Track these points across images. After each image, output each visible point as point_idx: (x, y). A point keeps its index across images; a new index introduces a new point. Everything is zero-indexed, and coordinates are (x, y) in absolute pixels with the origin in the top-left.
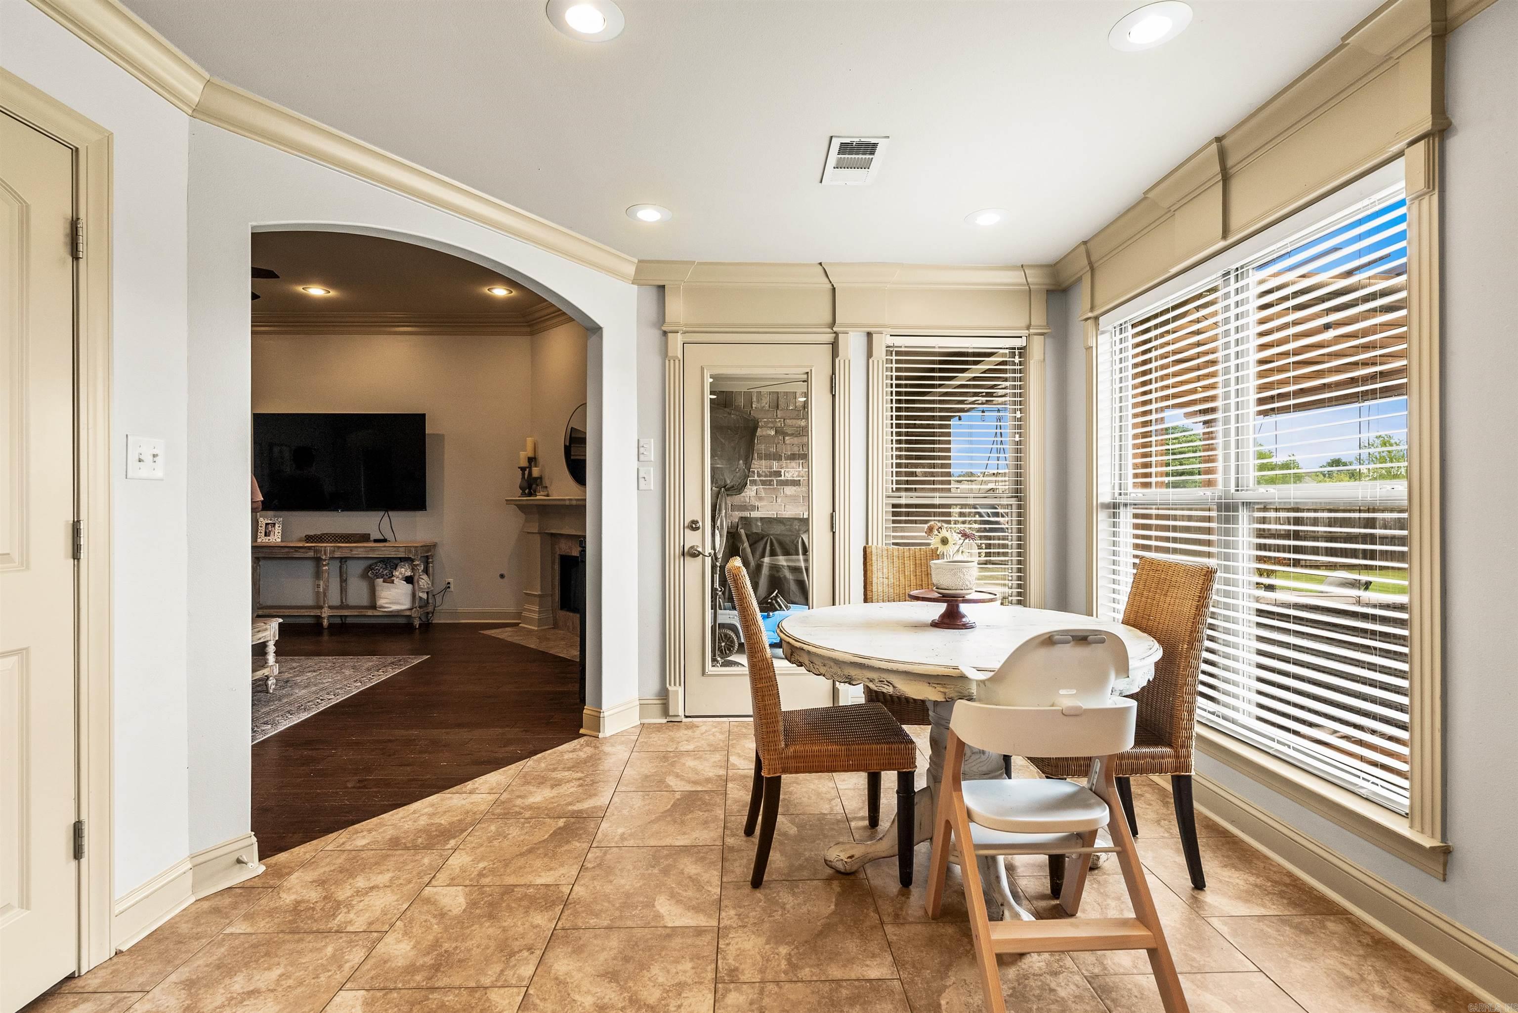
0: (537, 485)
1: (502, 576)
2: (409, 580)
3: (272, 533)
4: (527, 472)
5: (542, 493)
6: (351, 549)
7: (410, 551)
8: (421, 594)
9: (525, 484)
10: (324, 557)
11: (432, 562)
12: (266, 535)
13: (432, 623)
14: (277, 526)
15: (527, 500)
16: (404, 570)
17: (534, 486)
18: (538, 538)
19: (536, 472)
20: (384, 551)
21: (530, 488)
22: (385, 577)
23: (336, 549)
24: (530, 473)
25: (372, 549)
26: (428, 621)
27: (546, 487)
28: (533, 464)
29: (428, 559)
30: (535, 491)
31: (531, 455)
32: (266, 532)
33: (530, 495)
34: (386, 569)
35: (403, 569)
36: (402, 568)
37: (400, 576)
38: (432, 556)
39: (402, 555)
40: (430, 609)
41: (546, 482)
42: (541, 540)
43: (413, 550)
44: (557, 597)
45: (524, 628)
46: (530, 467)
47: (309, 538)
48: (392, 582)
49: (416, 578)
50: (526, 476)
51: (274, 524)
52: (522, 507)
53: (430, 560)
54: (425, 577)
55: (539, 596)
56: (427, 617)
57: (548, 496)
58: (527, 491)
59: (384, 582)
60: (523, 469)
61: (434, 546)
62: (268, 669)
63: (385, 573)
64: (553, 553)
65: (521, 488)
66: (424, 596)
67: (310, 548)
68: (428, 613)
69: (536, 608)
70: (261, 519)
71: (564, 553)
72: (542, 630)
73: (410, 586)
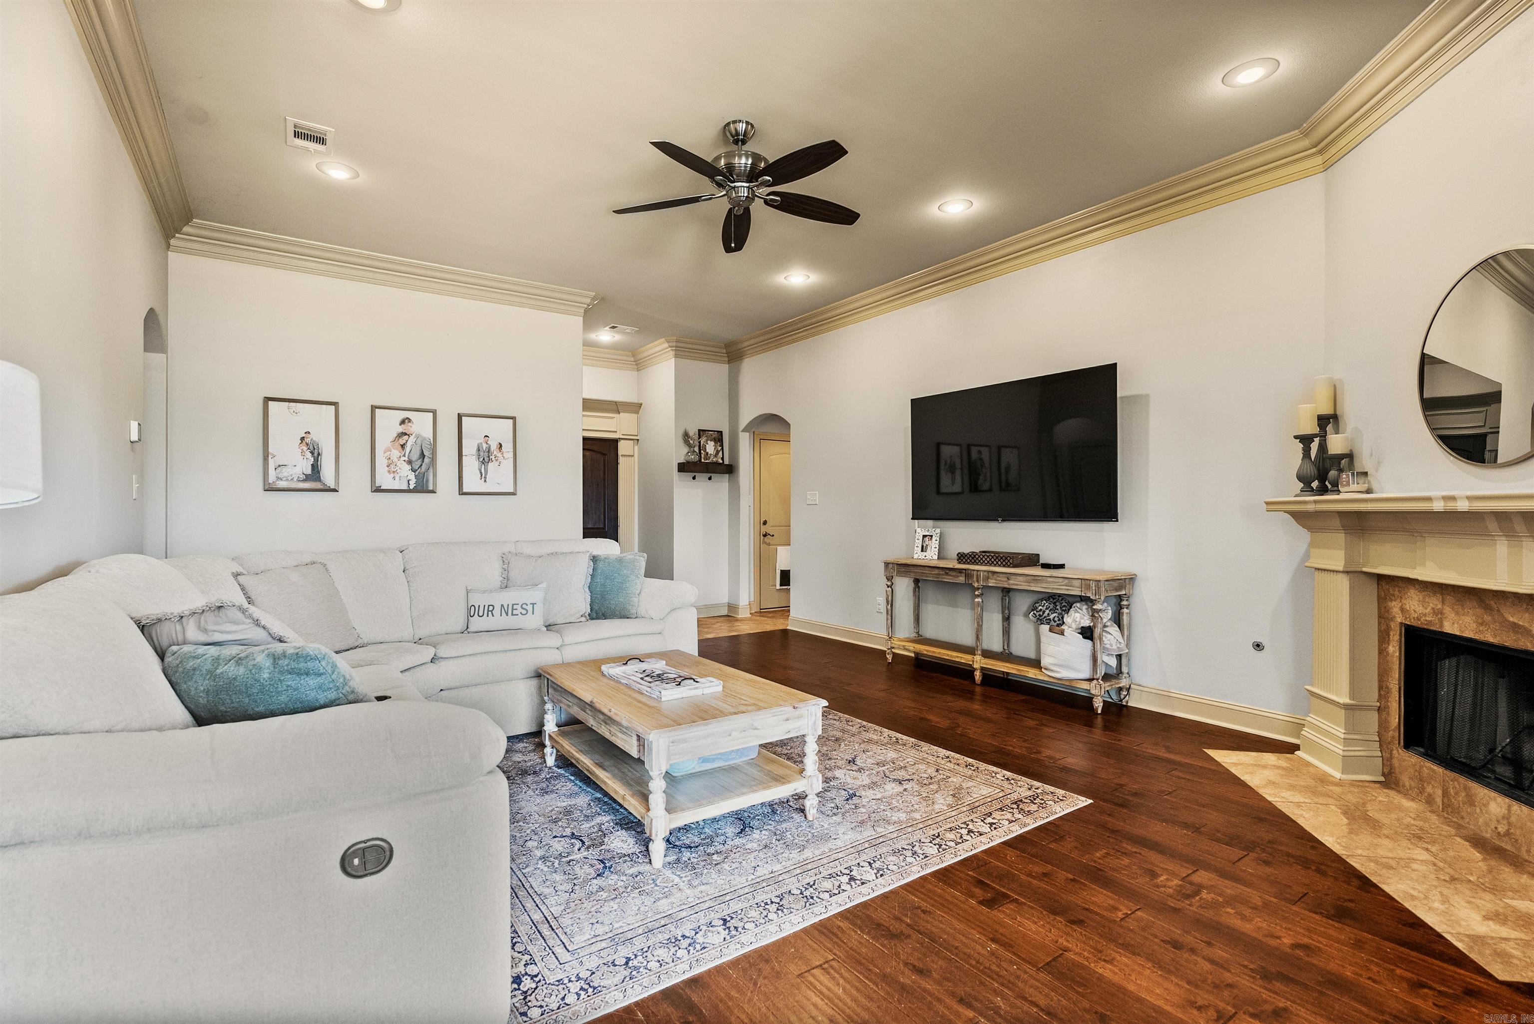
0: (1341, 470)
1: (1258, 646)
2: (1087, 633)
3: (929, 548)
4: (1315, 446)
5: (1354, 487)
6: (1009, 576)
7: (1088, 587)
8: (1106, 659)
9: (1310, 470)
10: (976, 585)
11: (1128, 607)
12: (922, 551)
13: (1126, 706)
14: (934, 538)
15: (1315, 502)
16: (1078, 617)
17: (1333, 473)
18: (1343, 584)
19: (1336, 444)
20: (1053, 583)
21: (1322, 476)
22: (1052, 623)
23: (990, 574)
24: (1323, 447)
25: (1035, 579)
26: (1121, 701)
27: (1365, 474)
28: (1329, 428)
29: (1121, 600)
30: (1335, 484)
31: (1327, 410)
32: (923, 546)
33: (1323, 490)
34: (1053, 610)
35: (1077, 615)
36: (1076, 612)
37: (1074, 626)
38: (1128, 596)
39: (1077, 592)
40: (1124, 683)
41: (1364, 462)
42: (1352, 588)
43: (1093, 585)
44: (1395, 717)
45: (1308, 764)
46: (1323, 436)
47: (962, 557)
48: (1062, 633)
49: (1097, 632)
50: (1313, 454)
51: (932, 536)
52: (1301, 517)
53: (1124, 603)
54: (1114, 630)
55: (1346, 707)
56: (1120, 694)
57: (1369, 491)
58: (1315, 484)
59: (1051, 630)
60: (1306, 440)
61: (1131, 580)
62: (804, 781)
63: (1052, 617)
64: (1384, 616)
65: (1300, 478)
66: (1113, 662)
67: (960, 571)
68: (1120, 689)
69: (1340, 732)
70: (919, 530)
71: (1414, 623)
72: (1353, 783)
73: (1089, 642)
